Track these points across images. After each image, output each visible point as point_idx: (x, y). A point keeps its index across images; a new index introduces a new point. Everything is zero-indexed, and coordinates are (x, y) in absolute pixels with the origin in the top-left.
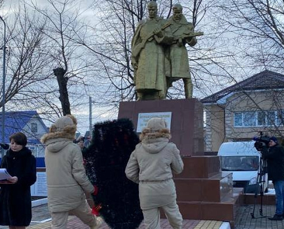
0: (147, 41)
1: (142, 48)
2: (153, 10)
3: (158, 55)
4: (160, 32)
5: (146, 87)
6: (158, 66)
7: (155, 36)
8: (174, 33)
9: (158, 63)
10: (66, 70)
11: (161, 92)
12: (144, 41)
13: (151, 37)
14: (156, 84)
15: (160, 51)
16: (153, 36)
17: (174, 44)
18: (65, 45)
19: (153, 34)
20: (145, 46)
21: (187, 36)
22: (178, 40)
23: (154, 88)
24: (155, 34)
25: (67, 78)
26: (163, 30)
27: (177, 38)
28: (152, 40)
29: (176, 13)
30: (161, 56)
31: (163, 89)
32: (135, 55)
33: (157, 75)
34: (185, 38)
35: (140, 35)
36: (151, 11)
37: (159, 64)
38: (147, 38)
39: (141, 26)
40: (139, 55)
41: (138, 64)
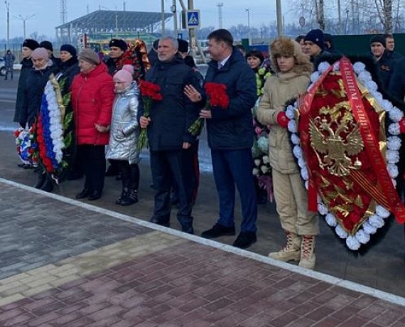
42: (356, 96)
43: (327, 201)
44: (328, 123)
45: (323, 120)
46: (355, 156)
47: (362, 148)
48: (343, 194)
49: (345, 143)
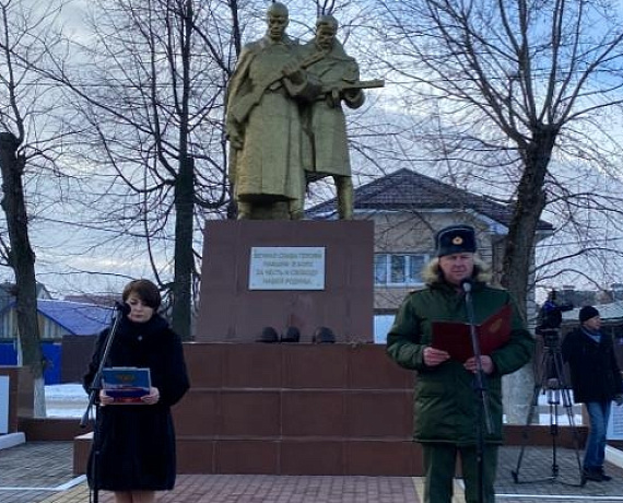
0: (268, 90)
1: (256, 105)
2: (280, 22)
3: (290, 122)
4: (298, 72)
5: (264, 191)
6: (289, 145)
7: (286, 80)
8: (321, 76)
9: (289, 138)
10: (21, 140)
11: (296, 202)
12: (259, 90)
13: (275, 82)
14: (286, 184)
15: (294, 114)
16: (281, 80)
17: (321, 100)
18: (16, 81)
19: (279, 76)
20: (261, 98)
21: (349, 86)
22: (329, 93)
23: (282, 193)
24: (285, 76)
25: (24, 158)
26: (304, 68)
27: (328, 89)
28: (279, 88)
29: (324, 33)
30: (296, 126)
31: (299, 198)
32: (239, 119)
33: (288, 166)
34: (346, 90)
35: (251, 75)
36: (275, 26)
37: (292, 142)
38: (267, 82)
39: (251, 56)
40: (246, 119)
41: (243, 138)
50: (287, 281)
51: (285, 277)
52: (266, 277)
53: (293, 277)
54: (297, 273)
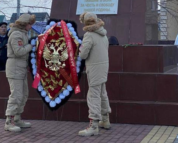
42: (68, 36)
43: (44, 84)
44: (54, 46)
45: (52, 45)
46: (64, 62)
47: (67, 59)
48: (54, 80)
49: (60, 55)
50: (97, 9)
51: (96, 7)
52: (86, 8)
53: (101, 8)
54: (102, 5)
